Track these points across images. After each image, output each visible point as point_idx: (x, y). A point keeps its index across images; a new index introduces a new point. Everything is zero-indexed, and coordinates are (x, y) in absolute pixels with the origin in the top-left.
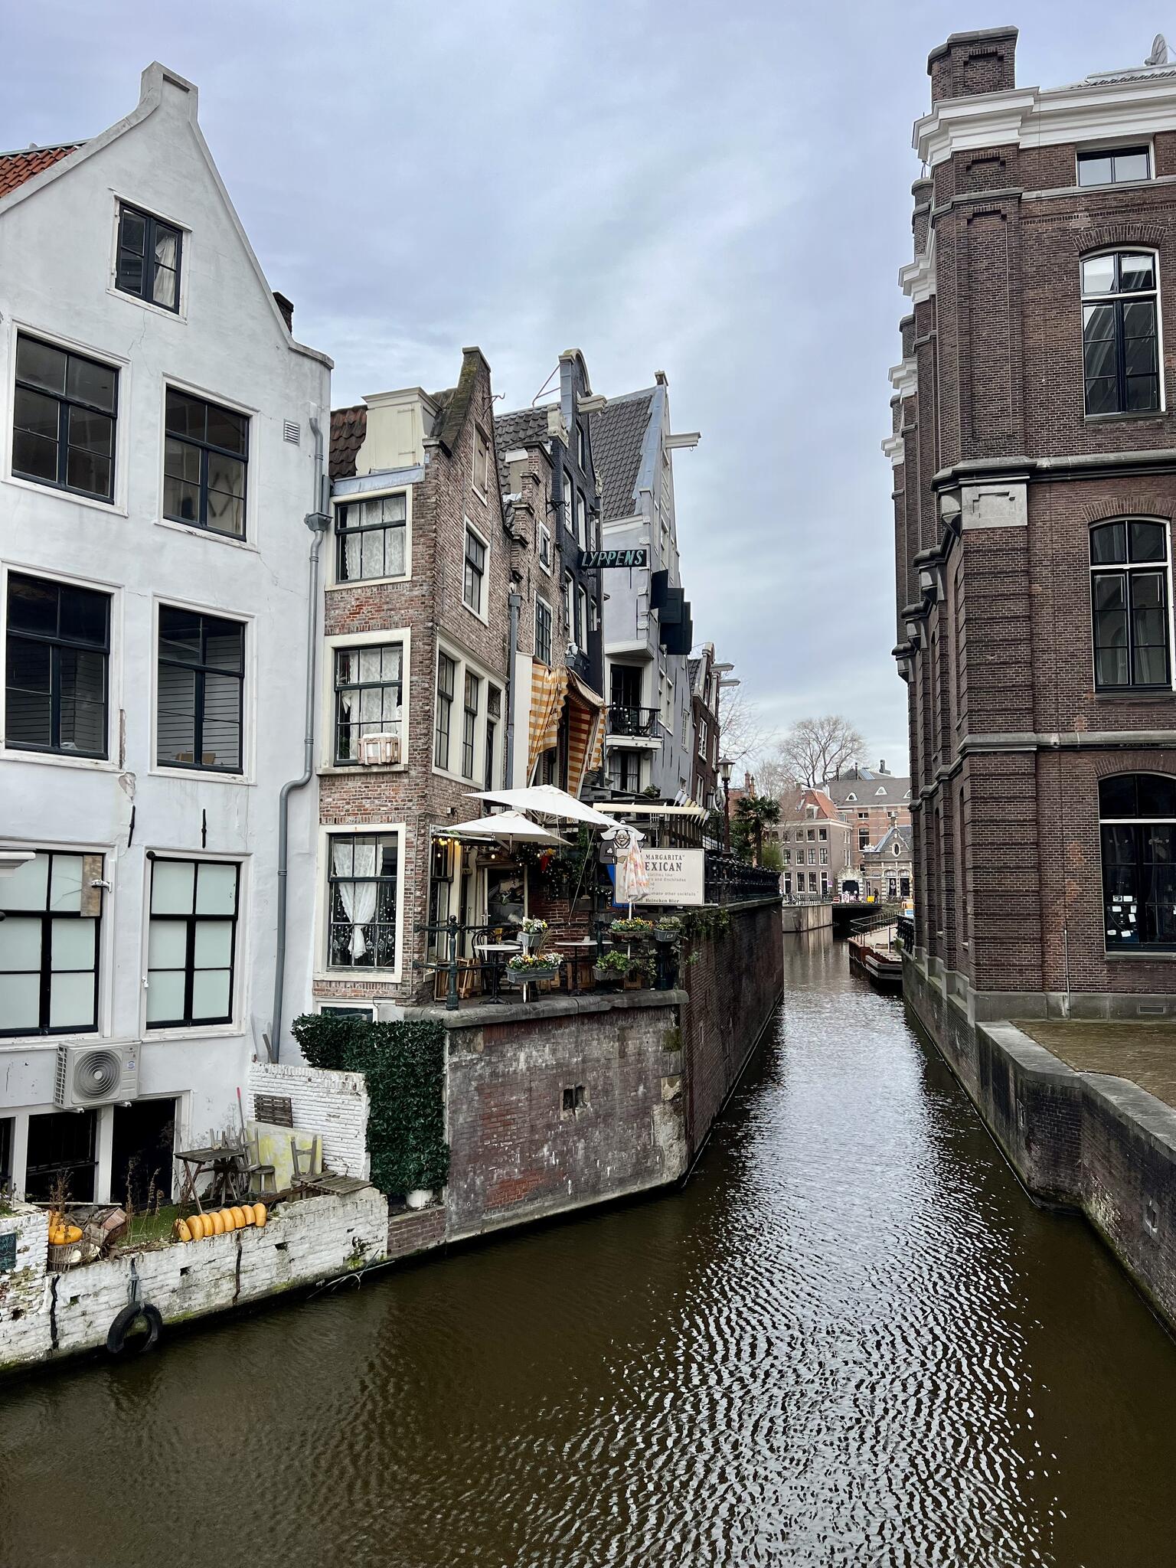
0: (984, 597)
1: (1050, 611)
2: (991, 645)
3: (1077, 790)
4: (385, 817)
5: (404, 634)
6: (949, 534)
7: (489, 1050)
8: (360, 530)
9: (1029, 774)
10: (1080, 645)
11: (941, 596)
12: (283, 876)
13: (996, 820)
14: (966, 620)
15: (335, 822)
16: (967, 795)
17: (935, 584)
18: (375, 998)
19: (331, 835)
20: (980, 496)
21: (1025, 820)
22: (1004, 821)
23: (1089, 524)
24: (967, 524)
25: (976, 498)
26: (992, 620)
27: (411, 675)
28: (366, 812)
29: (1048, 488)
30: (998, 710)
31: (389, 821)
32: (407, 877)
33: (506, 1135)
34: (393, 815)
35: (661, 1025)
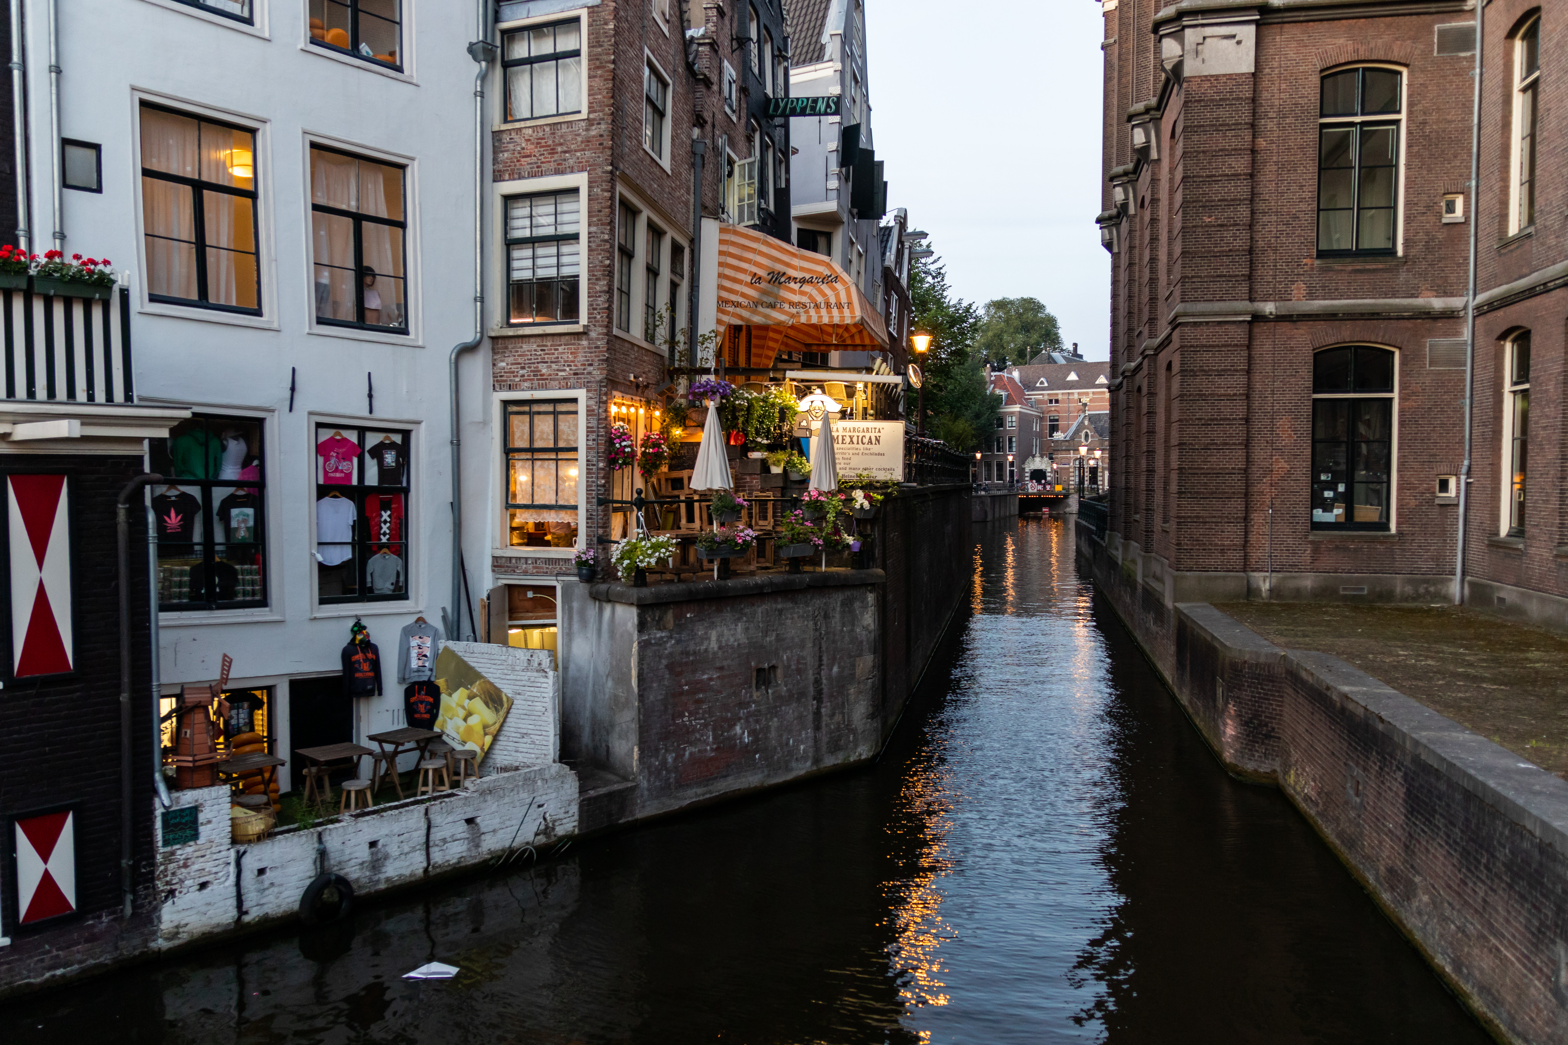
0: (1204, 152)
1: (1274, 168)
2: (1209, 206)
3: (1291, 363)
4: (563, 383)
5: (580, 180)
6: (1168, 80)
7: (680, 627)
8: (530, 61)
9: (1241, 345)
10: (1303, 206)
11: (1154, 155)
12: (457, 444)
13: (1205, 396)
14: (1184, 178)
15: (510, 388)
16: (1176, 367)
17: (1148, 141)
18: (557, 575)
19: (506, 403)
20: (1204, 38)
21: (1235, 395)
22: (1213, 396)
23: (1322, 71)
24: (1188, 70)
25: (1201, 41)
26: (1211, 179)
27: (589, 225)
28: (542, 378)
29: (1278, 30)
30: (1213, 277)
31: (568, 388)
32: (589, 448)
33: (698, 713)
34: (572, 381)
35: (857, 604)
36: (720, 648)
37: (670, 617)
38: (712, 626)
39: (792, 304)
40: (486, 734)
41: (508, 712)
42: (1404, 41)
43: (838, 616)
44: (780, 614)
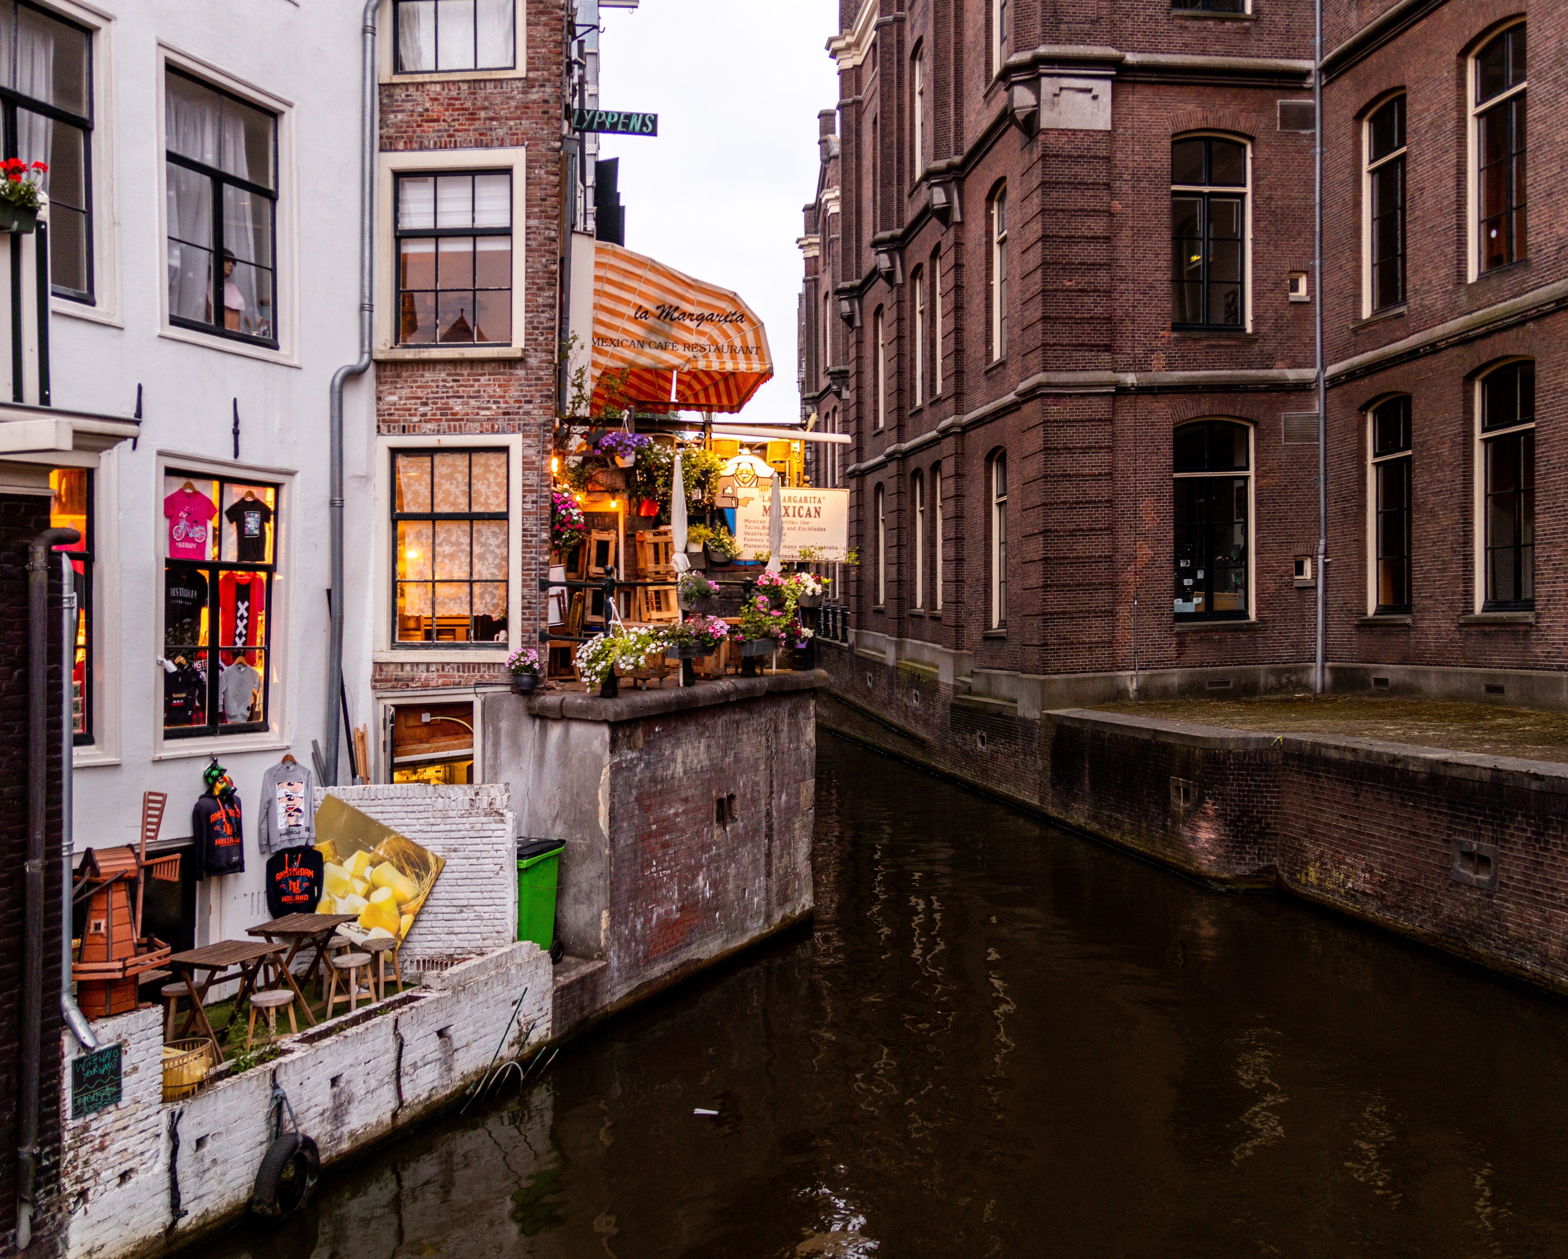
0: (1063, 211)
1: (1130, 233)
2: (1068, 268)
3: (1152, 438)
4: (487, 426)
5: (514, 157)
7: (649, 744)
9: (1105, 420)
10: (1159, 275)
12: (337, 505)
13: (1069, 475)
14: (1042, 237)
15: (405, 430)
18: (477, 685)
19: (392, 449)
21: (1100, 474)
22: (1077, 475)
23: (1173, 136)
24: (1046, 120)
25: (1057, 92)
26: (1070, 239)
27: (528, 217)
28: (455, 417)
29: (1130, 89)
30: (1075, 346)
31: (493, 431)
32: (526, 513)
33: (664, 861)
34: (501, 423)
35: (801, 715)
36: (685, 773)
37: (640, 733)
38: (677, 744)
39: (687, 346)
40: (402, 914)
41: (437, 879)
42: (1249, 113)
43: (786, 729)
44: (738, 727)
